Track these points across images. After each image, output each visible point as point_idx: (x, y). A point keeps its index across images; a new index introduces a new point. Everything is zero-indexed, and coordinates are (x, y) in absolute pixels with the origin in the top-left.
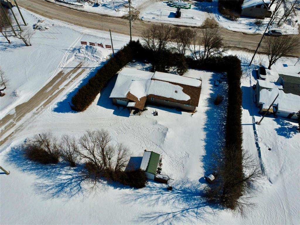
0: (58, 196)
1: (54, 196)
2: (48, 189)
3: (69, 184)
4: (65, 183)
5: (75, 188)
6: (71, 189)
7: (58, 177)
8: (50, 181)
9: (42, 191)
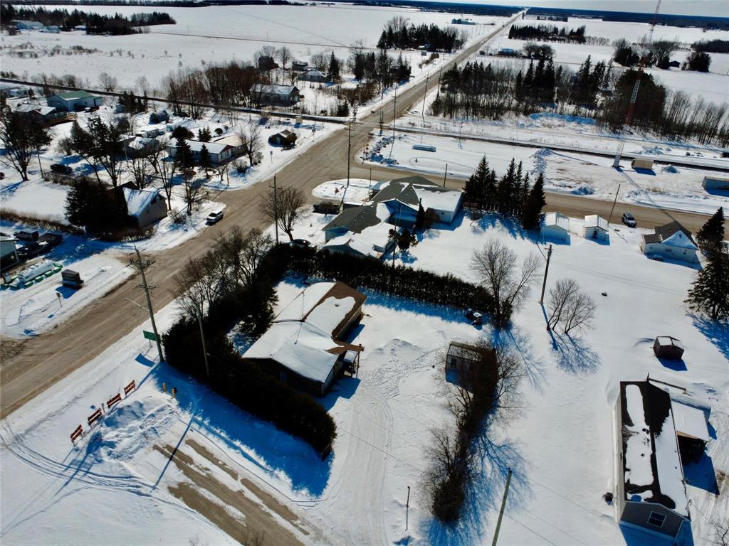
0: (524, 476)
1: (524, 482)
2: (514, 491)
3: (499, 461)
4: (499, 466)
5: (506, 452)
6: (508, 458)
7: (489, 476)
8: (497, 488)
9: (518, 500)
